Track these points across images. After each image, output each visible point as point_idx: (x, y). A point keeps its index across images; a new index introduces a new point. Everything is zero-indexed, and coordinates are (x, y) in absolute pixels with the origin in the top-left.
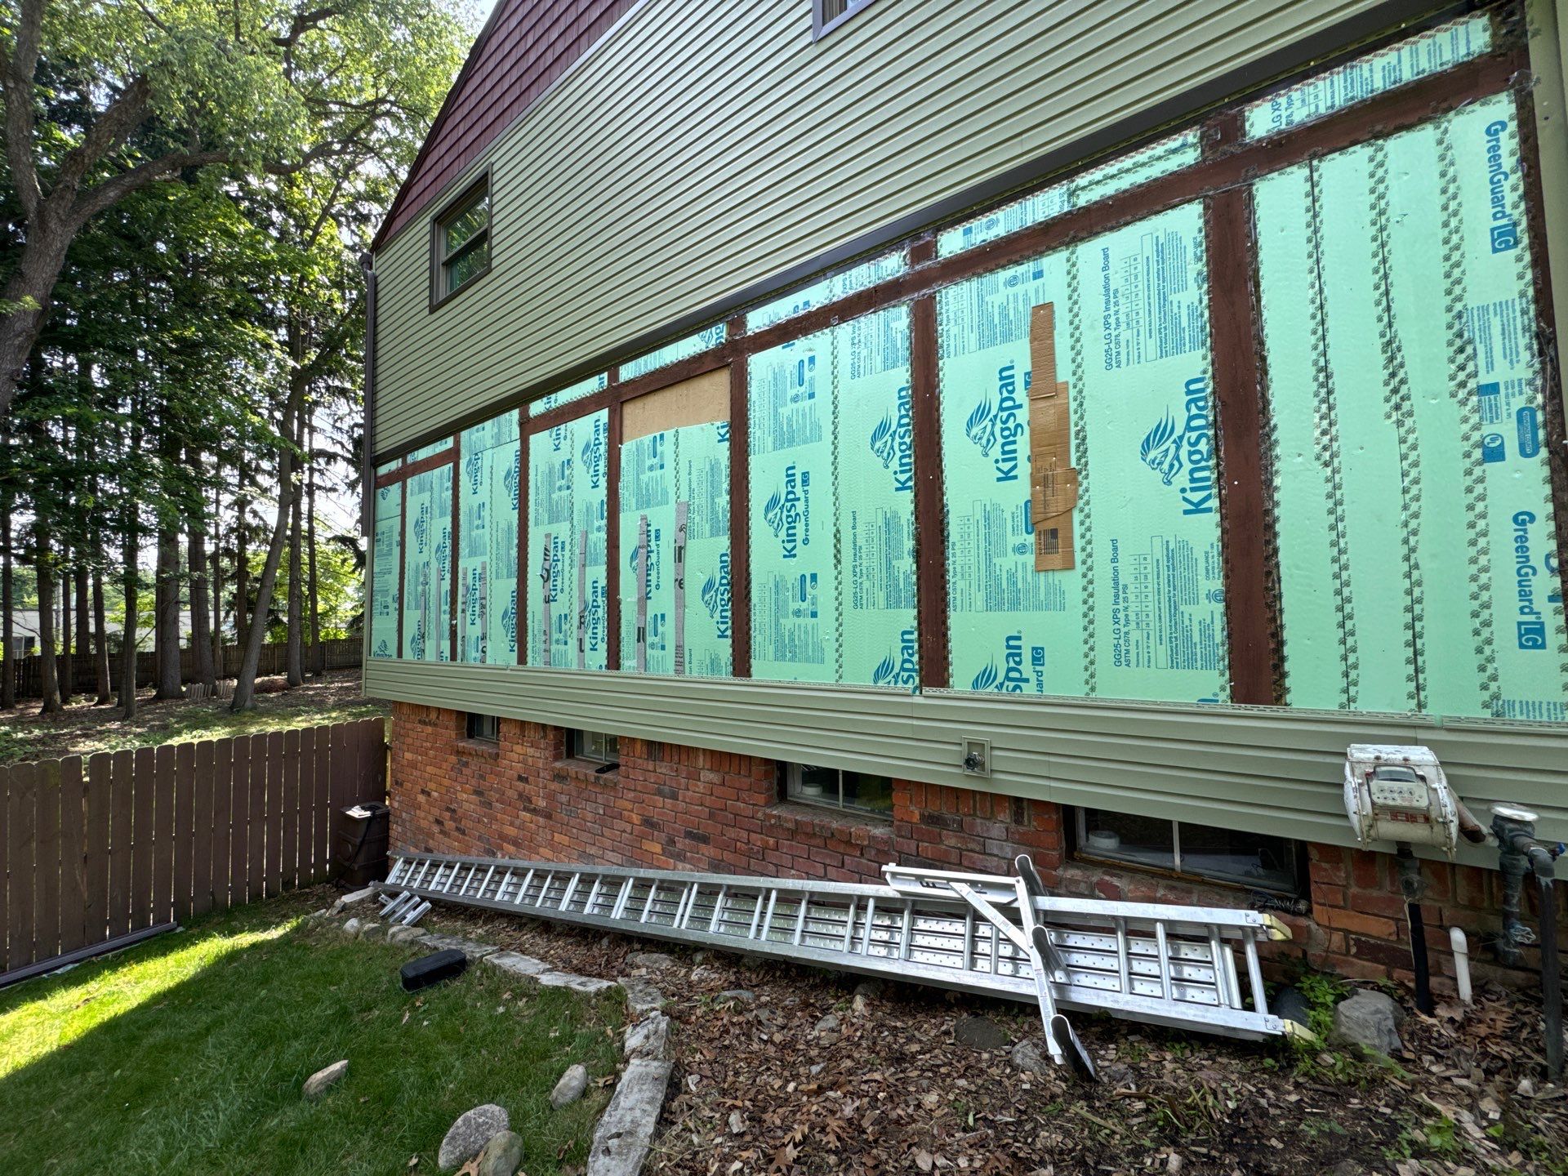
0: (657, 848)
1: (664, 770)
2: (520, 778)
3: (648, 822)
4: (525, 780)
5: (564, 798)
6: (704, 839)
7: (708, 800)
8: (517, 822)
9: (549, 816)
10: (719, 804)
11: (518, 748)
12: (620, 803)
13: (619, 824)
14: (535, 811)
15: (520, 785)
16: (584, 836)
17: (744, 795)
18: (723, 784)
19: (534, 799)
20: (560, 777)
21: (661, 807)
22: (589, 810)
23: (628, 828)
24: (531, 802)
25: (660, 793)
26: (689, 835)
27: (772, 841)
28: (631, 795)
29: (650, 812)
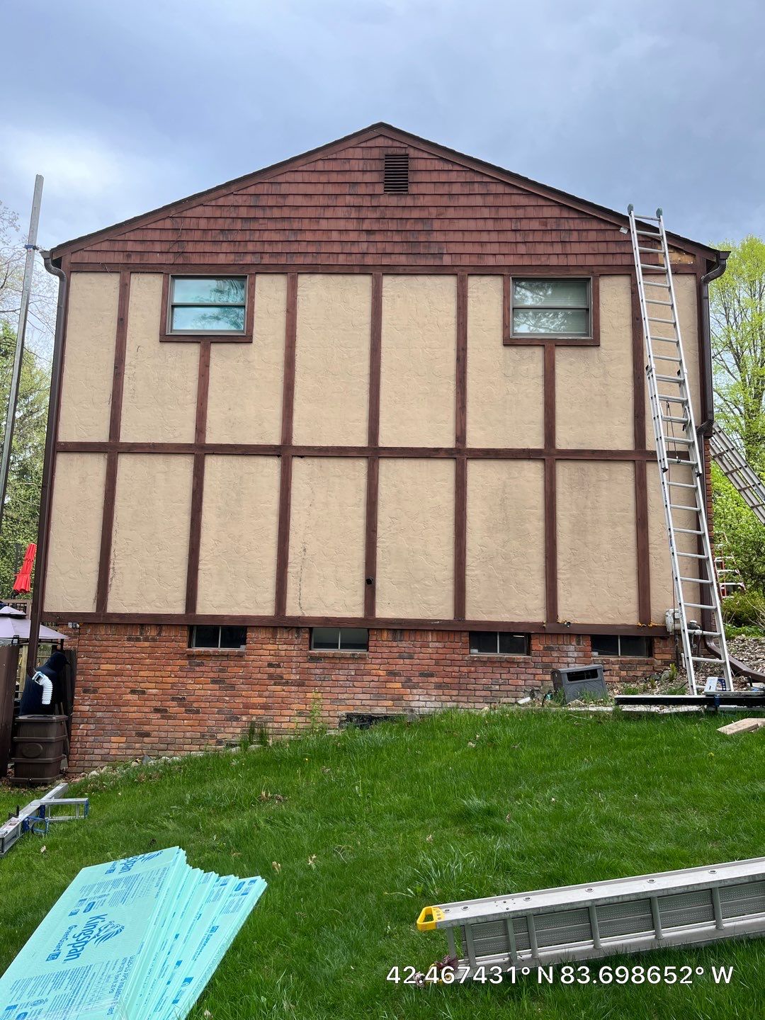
0: (399, 685)
1: (405, 645)
2: (270, 665)
3: (392, 674)
4: (279, 666)
5: (318, 671)
6: (432, 675)
7: (435, 656)
8: (266, 694)
9: (300, 684)
10: (442, 657)
11: (270, 647)
12: (368, 667)
13: (366, 678)
14: (287, 684)
15: (272, 670)
16: (337, 690)
17: (457, 651)
18: (444, 647)
19: (285, 676)
20: (314, 659)
21: (401, 665)
22: (341, 675)
23: (376, 679)
24: (282, 678)
25: (400, 658)
26: (422, 675)
27: (473, 669)
28: (380, 660)
29: (393, 667)
